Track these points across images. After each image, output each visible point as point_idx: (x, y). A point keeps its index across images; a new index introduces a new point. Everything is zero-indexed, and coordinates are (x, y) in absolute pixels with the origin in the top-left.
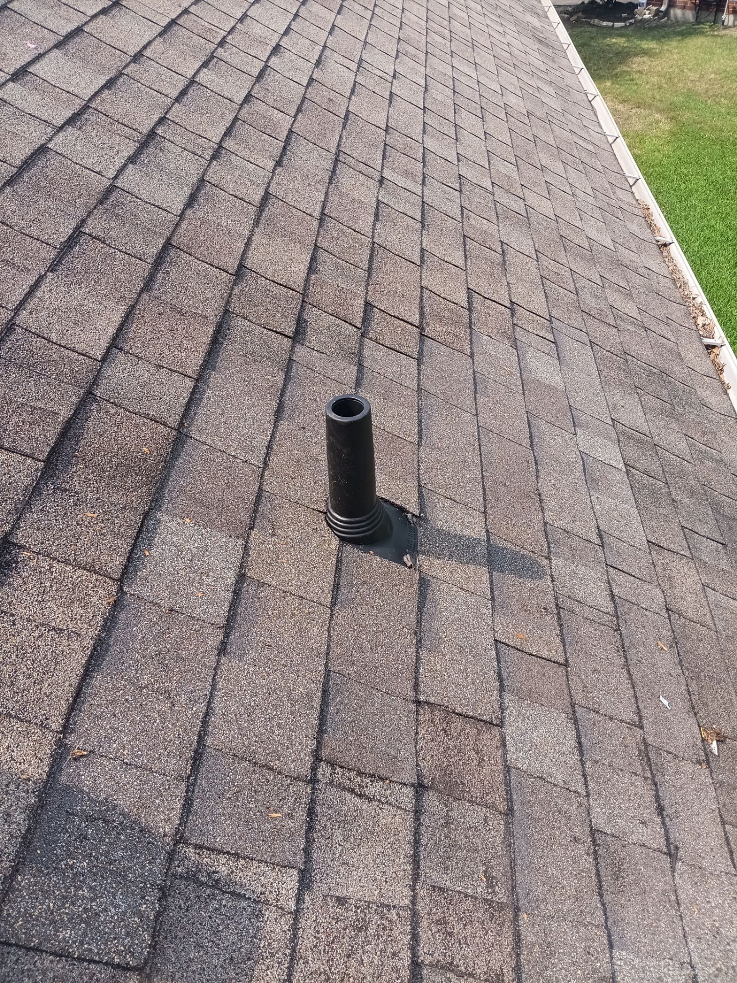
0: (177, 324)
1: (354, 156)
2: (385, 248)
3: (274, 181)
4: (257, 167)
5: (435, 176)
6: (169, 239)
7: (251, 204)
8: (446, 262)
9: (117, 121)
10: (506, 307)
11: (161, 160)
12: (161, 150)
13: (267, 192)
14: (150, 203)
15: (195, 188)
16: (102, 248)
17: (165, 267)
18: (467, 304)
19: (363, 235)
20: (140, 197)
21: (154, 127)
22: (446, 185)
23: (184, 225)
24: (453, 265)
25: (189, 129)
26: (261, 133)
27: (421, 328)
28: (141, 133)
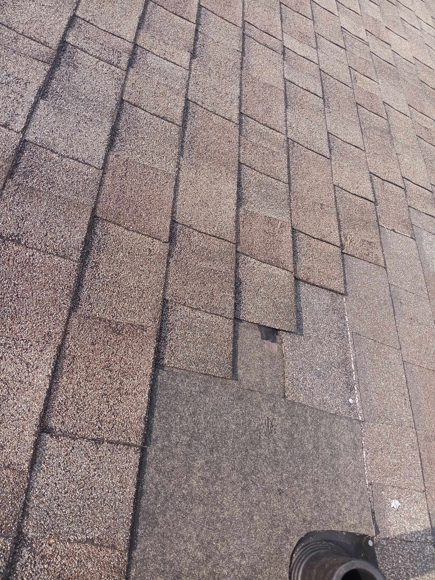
0: (113, 353)
1: (257, 25)
2: (298, 143)
3: (192, 82)
4: (173, 66)
5: (324, 34)
6: (94, 210)
7: (173, 123)
8: (348, 143)
9: (22, 34)
10: (401, 187)
11: (75, 83)
12: (75, 67)
13: (187, 100)
14: (68, 157)
15: (115, 117)
16: (16, 253)
17: (93, 257)
18: (373, 195)
19: (279, 132)
20: (57, 150)
21: (65, 35)
22: (334, 43)
23: (108, 181)
24: (354, 146)
25: (101, 28)
26: (173, 15)
27: (342, 246)
28: (51, 48)
